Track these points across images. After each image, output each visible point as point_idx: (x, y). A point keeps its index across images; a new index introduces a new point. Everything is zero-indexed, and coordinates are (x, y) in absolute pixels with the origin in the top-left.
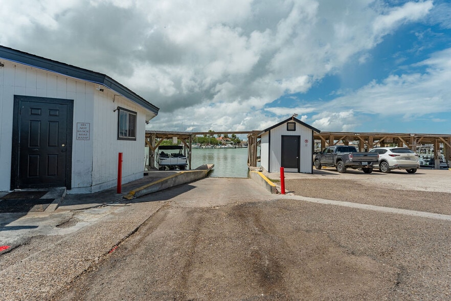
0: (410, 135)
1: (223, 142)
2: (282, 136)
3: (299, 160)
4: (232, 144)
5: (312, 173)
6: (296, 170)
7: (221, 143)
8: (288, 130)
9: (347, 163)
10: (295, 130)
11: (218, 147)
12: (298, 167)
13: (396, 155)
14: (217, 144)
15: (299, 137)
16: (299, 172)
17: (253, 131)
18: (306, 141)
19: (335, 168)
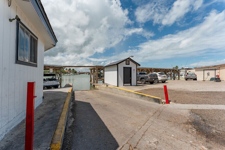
0: (152, 68)
1: (68, 72)
2: (124, 67)
3: (131, 80)
4: (73, 73)
5: (136, 86)
6: (130, 84)
7: (67, 73)
8: (126, 64)
9: (147, 80)
10: (129, 64)
11: (66, 74)
12: (131, 83)
13: (161, 76)
14: (65, 73)
15: (131, 68)
16: (131, 85)
17: (97, 66)
18: (134, 70)
19: (140, 82)
